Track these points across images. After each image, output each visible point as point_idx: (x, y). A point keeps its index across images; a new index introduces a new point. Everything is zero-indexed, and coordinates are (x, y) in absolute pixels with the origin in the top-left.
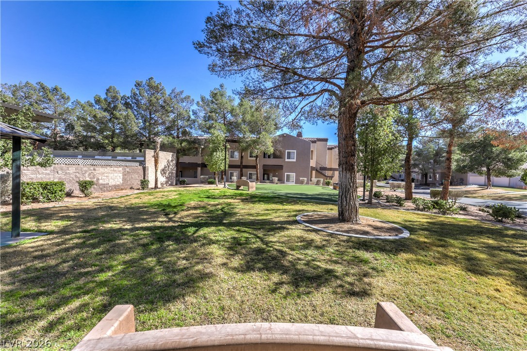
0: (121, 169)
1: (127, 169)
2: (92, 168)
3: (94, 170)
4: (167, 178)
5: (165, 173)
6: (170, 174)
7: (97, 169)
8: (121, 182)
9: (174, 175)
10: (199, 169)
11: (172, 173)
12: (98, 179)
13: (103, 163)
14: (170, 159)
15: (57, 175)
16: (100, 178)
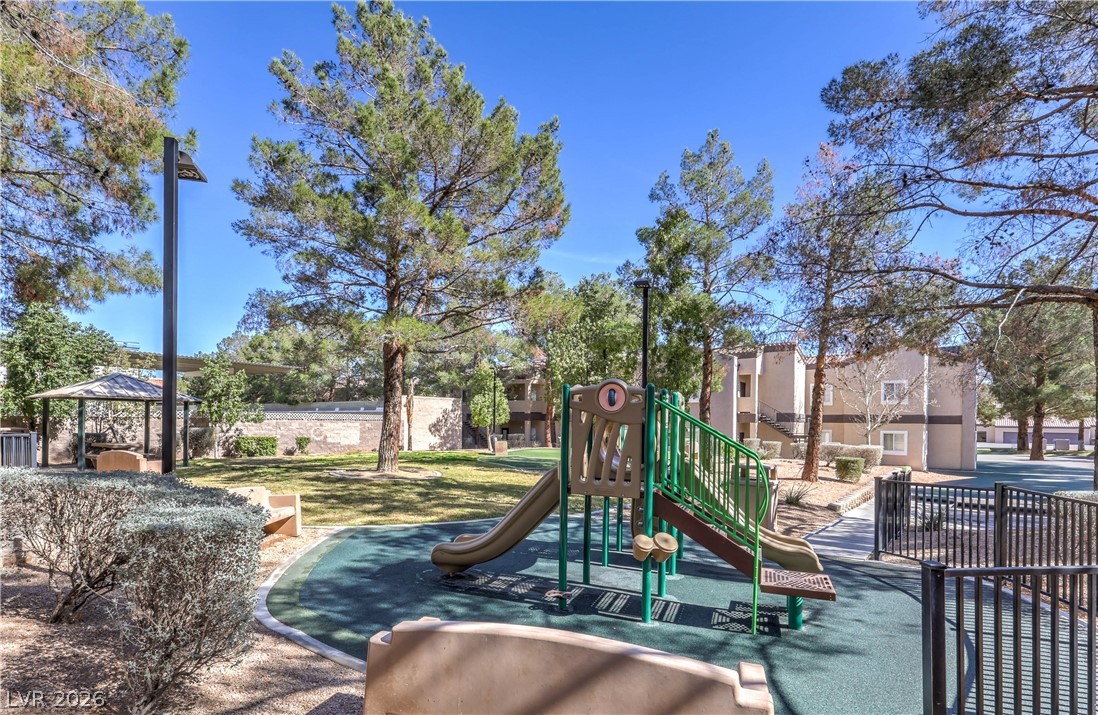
0: (357, 424)
1: (368, 425)
2: (318, 423)
3: (321, 425)
4: (441, 438)
5: (438, 431)
6: (450, 432)
7: (324, 424)
8: (359, 441)
9: (459, 433)
10: (528, 423)
11: (454, 430)
12: (326, 437)
13: (332, 416)
14: (450, 408)
15: (279, 431)
16: (328, 435)
